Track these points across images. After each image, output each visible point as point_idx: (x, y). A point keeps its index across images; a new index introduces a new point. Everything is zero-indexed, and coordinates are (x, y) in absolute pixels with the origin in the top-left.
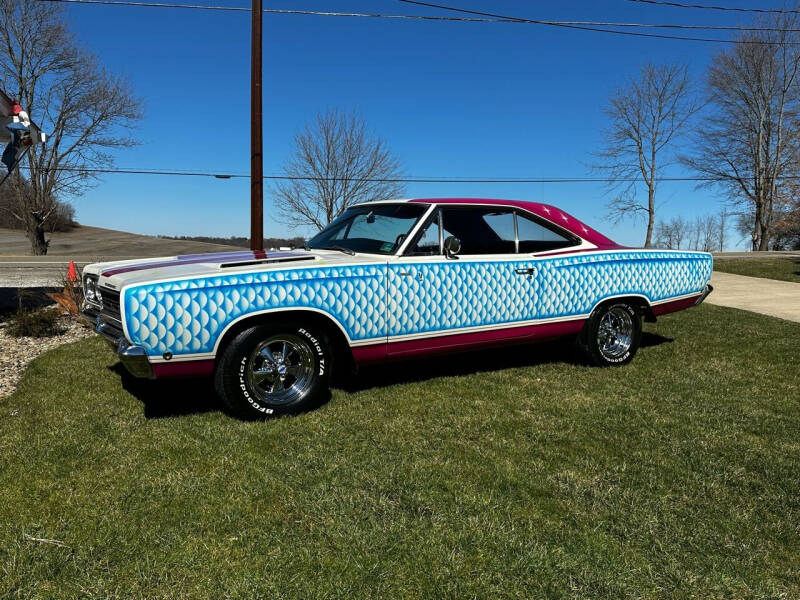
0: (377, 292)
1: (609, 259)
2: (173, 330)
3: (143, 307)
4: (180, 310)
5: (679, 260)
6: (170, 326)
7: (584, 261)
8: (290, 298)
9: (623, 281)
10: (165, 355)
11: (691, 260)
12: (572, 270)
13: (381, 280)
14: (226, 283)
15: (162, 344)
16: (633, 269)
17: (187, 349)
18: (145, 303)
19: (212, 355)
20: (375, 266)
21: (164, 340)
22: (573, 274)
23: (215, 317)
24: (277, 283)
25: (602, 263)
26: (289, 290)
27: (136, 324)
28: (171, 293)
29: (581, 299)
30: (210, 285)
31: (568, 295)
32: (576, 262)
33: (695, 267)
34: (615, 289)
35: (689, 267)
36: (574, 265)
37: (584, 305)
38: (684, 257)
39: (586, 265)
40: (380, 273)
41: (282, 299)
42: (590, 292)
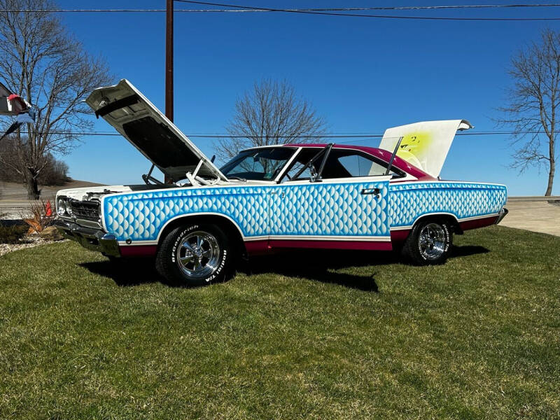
0: (262, 205)
1: (426, 187)
2: (133, 224)
3: (115, 209)
4: (137, 212)
5: (480, 189)
6: (131, 222)
7: (407, 188)
8: (205, 206)
9: (436, 203)
10: (127, 241)
11: (489, 190)
12: (398, 194)
13: (264, 196)
14: (165, 196)
15: (126, 233)
16: (444, 195)
17: (141, 237)
18: (116, 207)
19: (156, 242)
20: (260, 187)
21: (127, 231)
22: (399, 197)
23: (159, 217)
24: (197, 196)
25: (421, 190)
26: (205, 202)
27: (111, 219)
28: (132, 201)
29: (405, 215)
30: (156, 196)
31: (396, 211)
32: (401, 188)
33: (493, 195)
34: (430, 208)
35: (488, 195)
36: (400, 191)
37: (408, 219)
38: (484, 187)
39: (409, 191)
40: (264, 192)
41: (201, 206)
42: (412, 210)
